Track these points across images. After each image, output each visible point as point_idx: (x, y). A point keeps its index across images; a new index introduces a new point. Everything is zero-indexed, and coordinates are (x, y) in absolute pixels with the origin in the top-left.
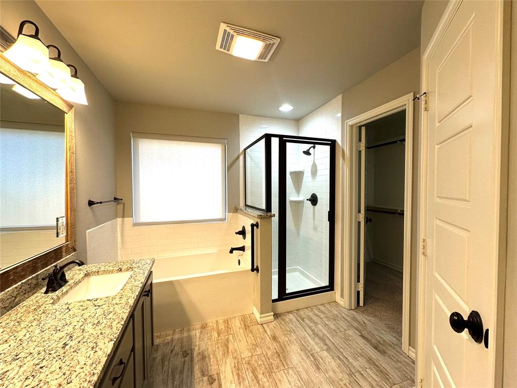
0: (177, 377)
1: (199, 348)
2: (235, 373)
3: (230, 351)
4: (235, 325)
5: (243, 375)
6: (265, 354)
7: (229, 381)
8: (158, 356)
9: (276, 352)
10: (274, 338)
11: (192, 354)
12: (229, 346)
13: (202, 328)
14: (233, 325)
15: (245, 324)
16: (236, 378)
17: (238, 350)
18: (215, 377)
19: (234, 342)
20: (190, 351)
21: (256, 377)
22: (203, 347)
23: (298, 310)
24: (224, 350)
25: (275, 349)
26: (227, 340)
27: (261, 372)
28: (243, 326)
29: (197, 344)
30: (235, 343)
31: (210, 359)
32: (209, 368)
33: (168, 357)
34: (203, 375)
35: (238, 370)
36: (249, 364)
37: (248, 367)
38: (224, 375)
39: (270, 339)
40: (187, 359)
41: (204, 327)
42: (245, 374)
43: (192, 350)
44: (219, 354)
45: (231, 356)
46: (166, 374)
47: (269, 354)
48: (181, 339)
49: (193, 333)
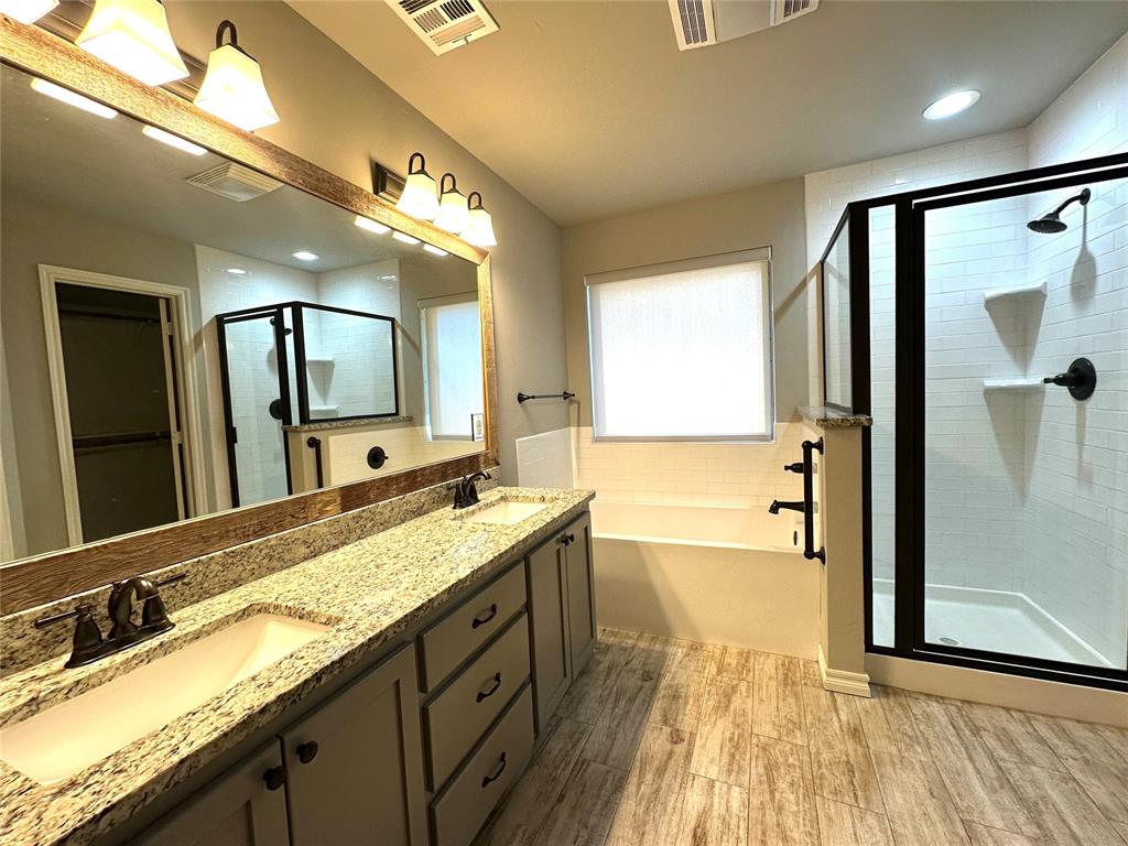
0: (622, 703)
1: (673, 678)
2: (726, 750)
3: (732, 707)
4: (762, 669)
5: (742, 762)
6: (813, 751)
7: (710, 756)
8: (606, 661)
9: (848, 762)
10: (856, 733)
11: (658, 680)
12: (734, 699)
13: (691, 648)
14: (756, 667)
15: (786, 675)
16: (725, 759)
17: (750, 714)
18: (686, 736)
19: (748, 697)
20: (655, 676)
21: (771, 782)
22: (682, 679)
23: (969, 702)
24: (720, 702)
25: (847, 756)
26: (734, 688)
27: (788, 778)
28: (781, 677)
29: (673, 670)
30: (749, 701)
31: (686, 703)
32: (680, 717)
33: (619, 669)
34: (665, 722)
35: (735, 747)
36: (764, 749)
37: (761, 754)
38: (703, 741)
39: (842, 731)
40: (647, 684)
41: (695, 647)
42: (748, 762)
43: (660, 676)
44: (708, 704)
45: (730, 719)
46: (608, 691)
47: (825, 756)
48: (649, 652)
49: (671, 650)
